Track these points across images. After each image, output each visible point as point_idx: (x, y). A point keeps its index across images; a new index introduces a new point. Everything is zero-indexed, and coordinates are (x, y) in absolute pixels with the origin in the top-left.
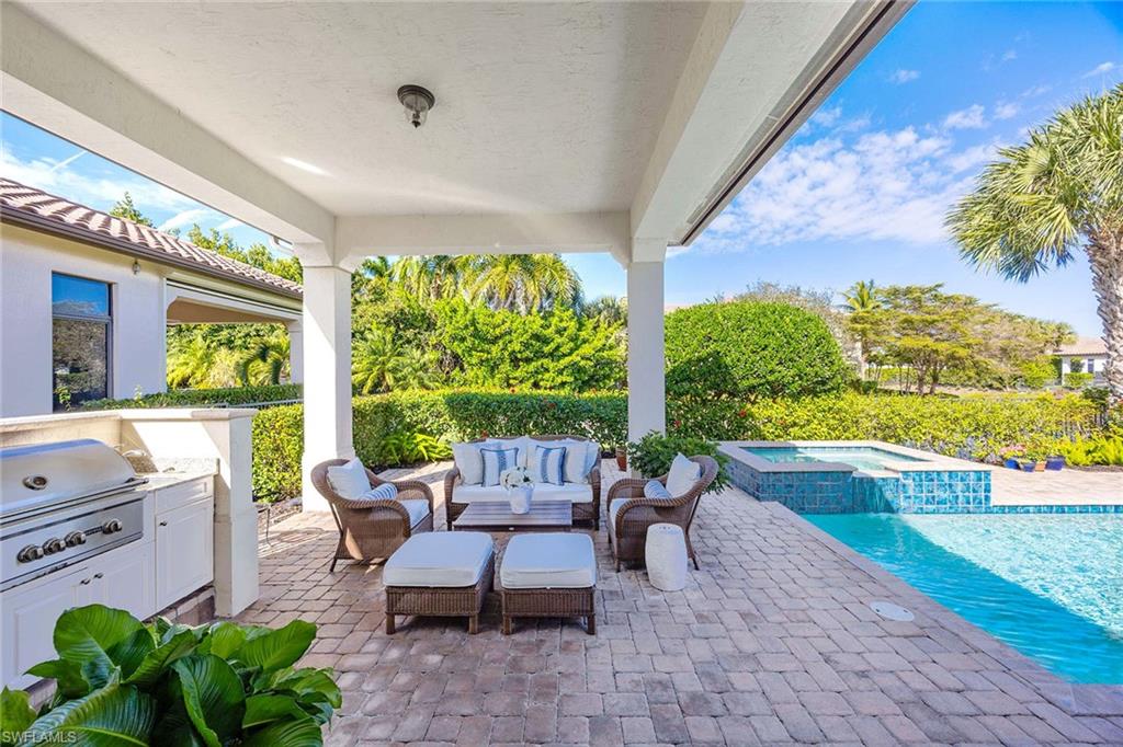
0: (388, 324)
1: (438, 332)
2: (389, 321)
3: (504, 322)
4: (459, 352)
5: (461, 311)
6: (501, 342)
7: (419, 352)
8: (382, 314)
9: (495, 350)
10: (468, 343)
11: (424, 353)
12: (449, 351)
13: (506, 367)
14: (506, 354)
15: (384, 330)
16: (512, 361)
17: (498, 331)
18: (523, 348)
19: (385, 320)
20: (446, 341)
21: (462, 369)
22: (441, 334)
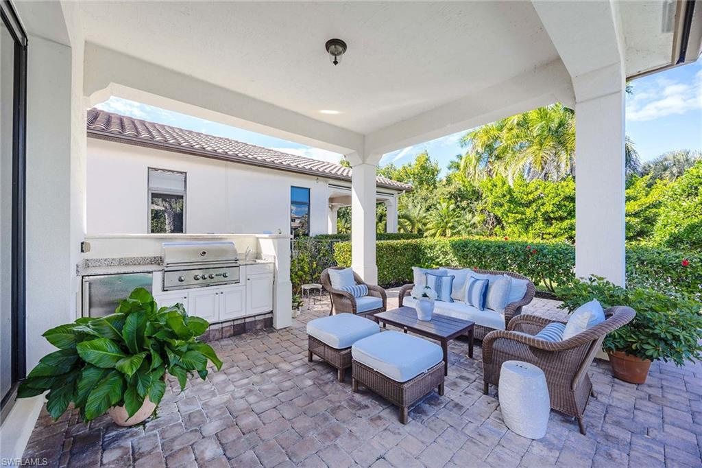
0: (450, 199)
1: (484, 201)
2: (451, 197)
3: (537, 189)
4: (499, 214)
5: (499, 184)
6: (534, 205)
7: (471, 215)
8: (447, 193)
9: (529, 212)
10: (506, 207)
11: (474, 216)
12: (492, 214)
13: (540, 224)
14: (539, 214)
15: (448, 203)
16: (546, 220)
17: (531, 197)
18: (555, 209)
19: (448, 196)
20: (489, 208)
21: (503, 228)
22: (486, 202)
